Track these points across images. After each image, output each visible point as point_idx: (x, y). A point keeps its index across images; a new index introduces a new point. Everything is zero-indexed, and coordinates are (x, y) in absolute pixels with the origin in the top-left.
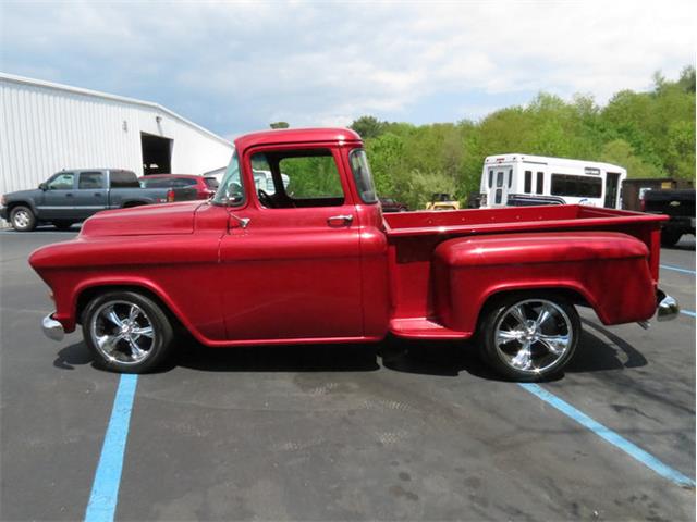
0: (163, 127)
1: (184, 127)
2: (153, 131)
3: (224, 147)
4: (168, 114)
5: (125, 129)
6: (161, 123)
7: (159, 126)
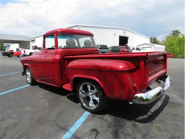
0: (126, 34)
1: (133, 34)
2: (123, 35)
3: (147, 39)
4: (128, 30)
5: (115, 35)
6: (125, 33)
7: (125, 34)
